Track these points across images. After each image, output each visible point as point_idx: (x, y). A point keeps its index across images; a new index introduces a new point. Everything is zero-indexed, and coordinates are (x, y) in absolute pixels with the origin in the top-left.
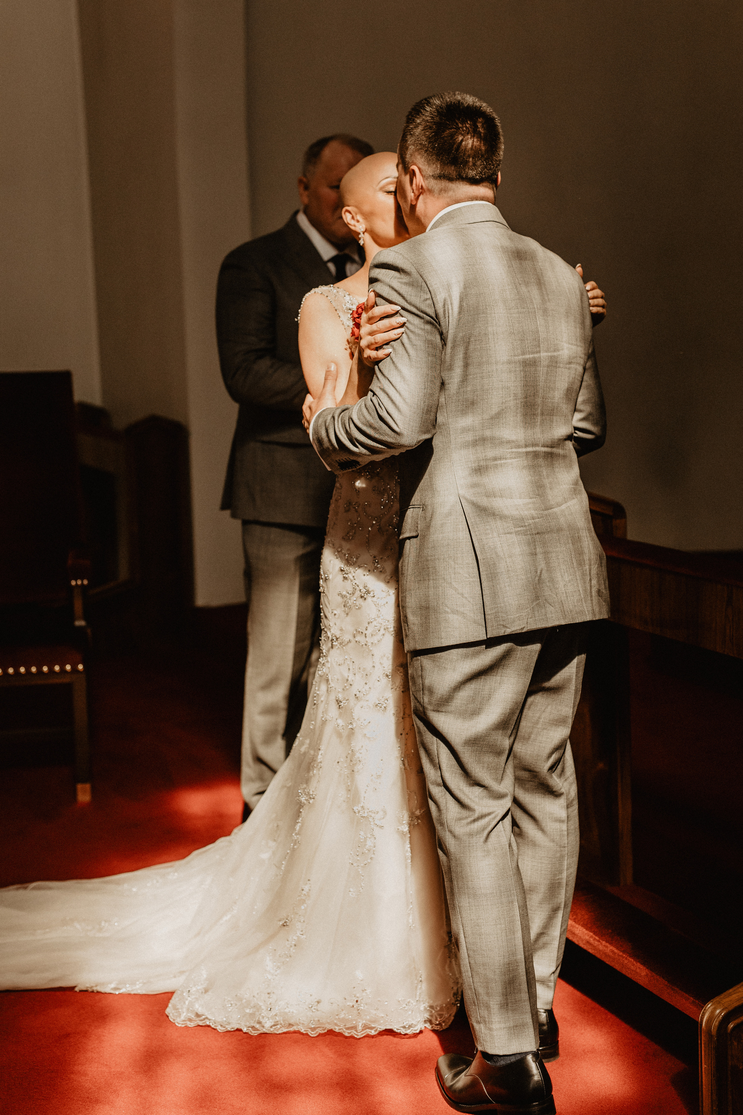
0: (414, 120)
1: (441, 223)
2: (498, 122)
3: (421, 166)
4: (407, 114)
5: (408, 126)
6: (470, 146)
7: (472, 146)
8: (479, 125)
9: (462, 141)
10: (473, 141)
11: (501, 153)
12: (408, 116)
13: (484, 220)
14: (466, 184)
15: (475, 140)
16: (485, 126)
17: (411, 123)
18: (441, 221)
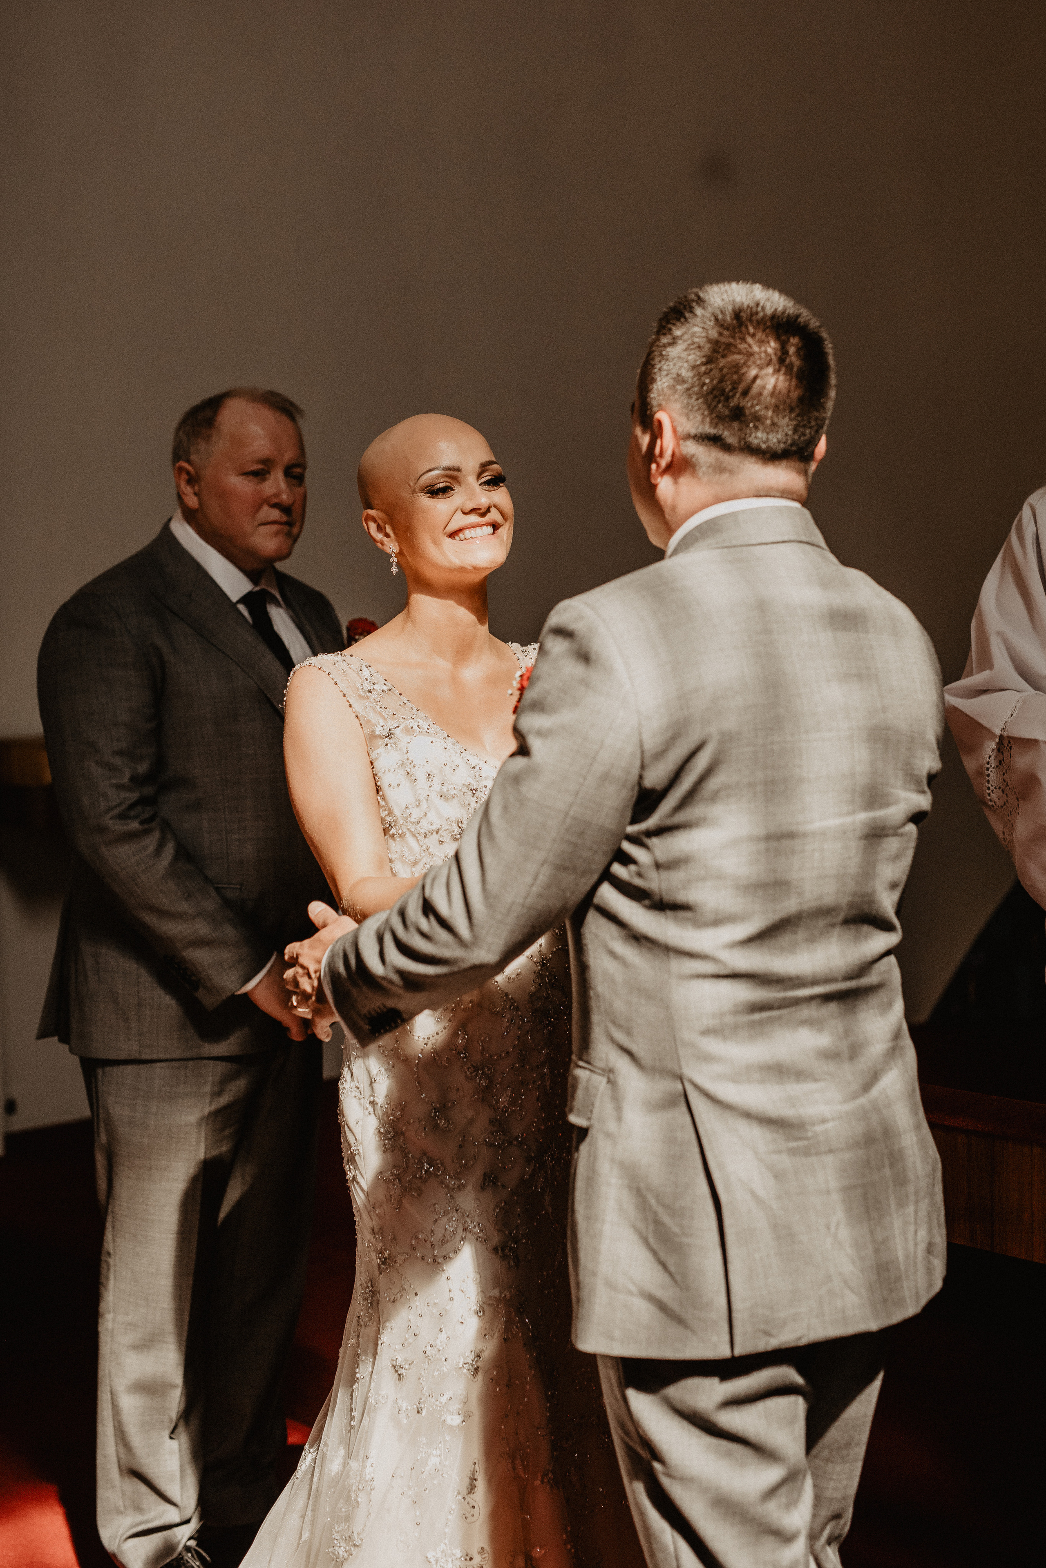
0: (670, 330)
1: (696, 540)
2: (829, 347)
3: (674, 415)
4: (660, 316)
5: (658, 339)
6: (770, 387)
7: (775, 387)
8: (792, 350)
9: (756, 378)
10: (777, 379)
11: (830, 405)
12: (661, 320)
13: (780, 539)
14: (756, 462)
15: (782, 378)
16: (802, 353)
17: (665, 334)
18: (698, 534)
